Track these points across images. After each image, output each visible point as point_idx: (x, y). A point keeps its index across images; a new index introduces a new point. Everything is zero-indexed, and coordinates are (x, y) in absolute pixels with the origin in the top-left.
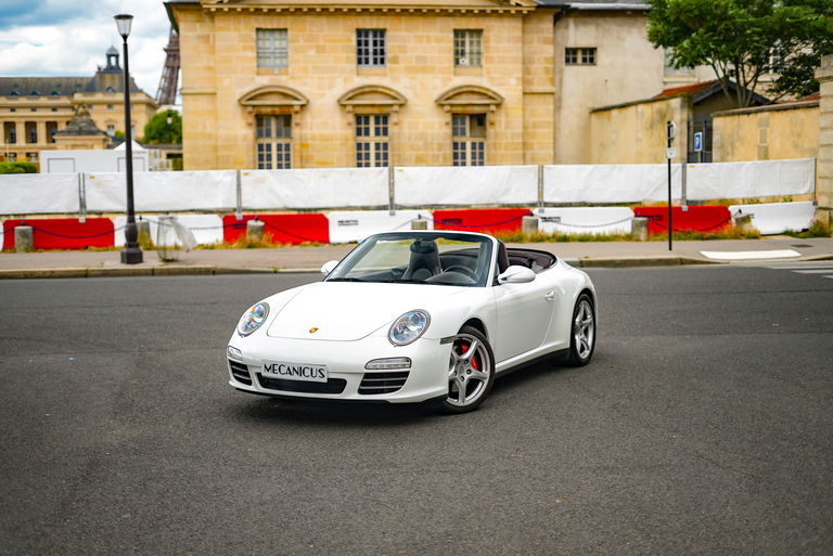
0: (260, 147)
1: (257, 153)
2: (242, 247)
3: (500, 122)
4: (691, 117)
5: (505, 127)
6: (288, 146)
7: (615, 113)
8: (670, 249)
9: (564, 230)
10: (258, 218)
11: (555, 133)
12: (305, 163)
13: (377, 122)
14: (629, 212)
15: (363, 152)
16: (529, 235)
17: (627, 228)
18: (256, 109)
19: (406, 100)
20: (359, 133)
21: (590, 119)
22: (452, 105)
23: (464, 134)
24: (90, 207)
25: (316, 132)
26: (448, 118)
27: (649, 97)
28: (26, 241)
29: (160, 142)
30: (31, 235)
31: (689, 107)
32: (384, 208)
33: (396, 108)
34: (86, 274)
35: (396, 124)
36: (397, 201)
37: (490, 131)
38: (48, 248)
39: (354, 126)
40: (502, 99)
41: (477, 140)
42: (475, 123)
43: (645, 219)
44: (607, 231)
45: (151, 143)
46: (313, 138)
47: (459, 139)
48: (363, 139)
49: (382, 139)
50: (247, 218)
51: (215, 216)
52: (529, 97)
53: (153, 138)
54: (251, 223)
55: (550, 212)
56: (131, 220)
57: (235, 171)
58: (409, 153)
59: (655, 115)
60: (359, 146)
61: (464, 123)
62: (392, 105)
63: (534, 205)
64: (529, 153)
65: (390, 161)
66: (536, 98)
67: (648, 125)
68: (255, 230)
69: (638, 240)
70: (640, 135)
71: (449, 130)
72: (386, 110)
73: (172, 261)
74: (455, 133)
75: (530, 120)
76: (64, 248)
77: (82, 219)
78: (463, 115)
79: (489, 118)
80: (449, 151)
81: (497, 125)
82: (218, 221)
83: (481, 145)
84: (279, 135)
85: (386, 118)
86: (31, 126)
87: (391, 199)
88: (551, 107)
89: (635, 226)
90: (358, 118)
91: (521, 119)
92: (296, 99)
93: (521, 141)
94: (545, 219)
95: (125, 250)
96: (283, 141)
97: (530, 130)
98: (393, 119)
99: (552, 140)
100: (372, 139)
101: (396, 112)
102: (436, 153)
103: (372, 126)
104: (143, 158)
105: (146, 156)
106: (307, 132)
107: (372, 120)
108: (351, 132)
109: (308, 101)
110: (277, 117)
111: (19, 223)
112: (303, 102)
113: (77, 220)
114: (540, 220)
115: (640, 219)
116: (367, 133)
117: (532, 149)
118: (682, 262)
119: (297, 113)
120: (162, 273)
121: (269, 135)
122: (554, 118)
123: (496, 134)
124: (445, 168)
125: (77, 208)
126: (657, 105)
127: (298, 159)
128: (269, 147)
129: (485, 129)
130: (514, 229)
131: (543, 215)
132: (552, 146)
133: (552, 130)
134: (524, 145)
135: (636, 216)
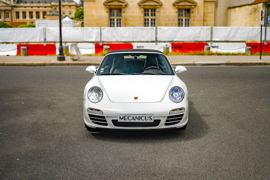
0: (111, 20)
1: (109, 22)
2: (101, 55)
3: (195, 12)
4: (266, 10)
5: (197, 14)
6: (120, 20)
7: (237, 9)
8: (261, 59)
9: (220, 51)
10: (108, 45)
11: (215, 16)
12: (126, 25)
13: (152, 11)
14: (244, 45)
15: (147, 22)
16: (207, 53)
17: (243, 51)
18: (110, 6)
19: (162, 3)
20: (145, 15)
21: (228, 11)
22: (178, 6)
23: (182, 16)
24: (47, 40)
25: (130, 14)
26: (177, 10)
27: (250, 3)
28: (25, 52)
29: (80, 18)
30: (26, 50)
31: (266, 6)
32: (154, 42)
33: (158, 6)
34: (44, 65)
35: (158, 12)
36: (158, 39)
37: (192, 15)
38: (32, 55)
39: (144, 12)
40: (196, 3)
41: (187, 18)
42: (186, 12)
43: (250, 47)
44: (236, 51)
45: (77, 19)
46: (129, 17)
47: (181, 18)
48: (147, 17)
49: (153, 17)
50: (103, 45)
51: (92, 44)
52: (206, 3)
53: (77, 17)
54: (105, 47)
55: (214, 44)
56: (61, 45)
57: (99, 27)
58: (163, 22)
59: (252, 9)
60: (145, 20)
61: (182, 12)
62: (157, 5)
63: (209, 41)
64: (205, 23)
65: (156, 25)
66: (209, 3)
67: (250, 13)
68: (106, 49)
69: (247, 55)
70: (246, 17)
71: (177, 15)
72: (155, 7)
73: (76, 60)
74: (179, 15)
75: (206, 11)
76: (39, 55)
77: (45, 44)
78: (182, 9)
79: (192, 10)
80: (177, 22)
81: (194, 13)
82: (93, 46)
83: (188, 20)
84: (117, 16)
85: (155, 10)
86: (31, 13)
87: (156, 39)
88: (214, 7)
89: (247, 50)
90: (145, 10)
91: (203, 11)
92: (124, 3)
93: (202, 18)
94: (213, 47)
95: (59, 56)
96: (119, 18)
97: (206, 15)
98: (157, 10)
99: (214, 19)
100: (150, 17)
101: (159, 8)
102: (172, 22)
103: (150, 13)
104: (70, 23)
105: (72, 23)
106: (127, 14)
107: (150, 11)
108: (142, 15)
109: (127, 4)
110: (117, 9)
111: (22, 46)
112: (126, 4)
113: (43, 45)
114: (211, 47)
115: (249, 47)
116: (148, 15)
117: (206, 21)
118: (265, 64)
119: (123, 8)
120: (72, 64)
121: (114, 15)
122: (215, 10)
123: (194, 16)
124: (175, 27)
125: (43, 40)
126: (253, 6)
127: (124, 24)
128: (114, 20)
129: (190, 14)
130: (201, 50)
131: (212, 45)
132: (214, 20)
133: (214, 15)
134: (204, 20)
135: (247, 46)
